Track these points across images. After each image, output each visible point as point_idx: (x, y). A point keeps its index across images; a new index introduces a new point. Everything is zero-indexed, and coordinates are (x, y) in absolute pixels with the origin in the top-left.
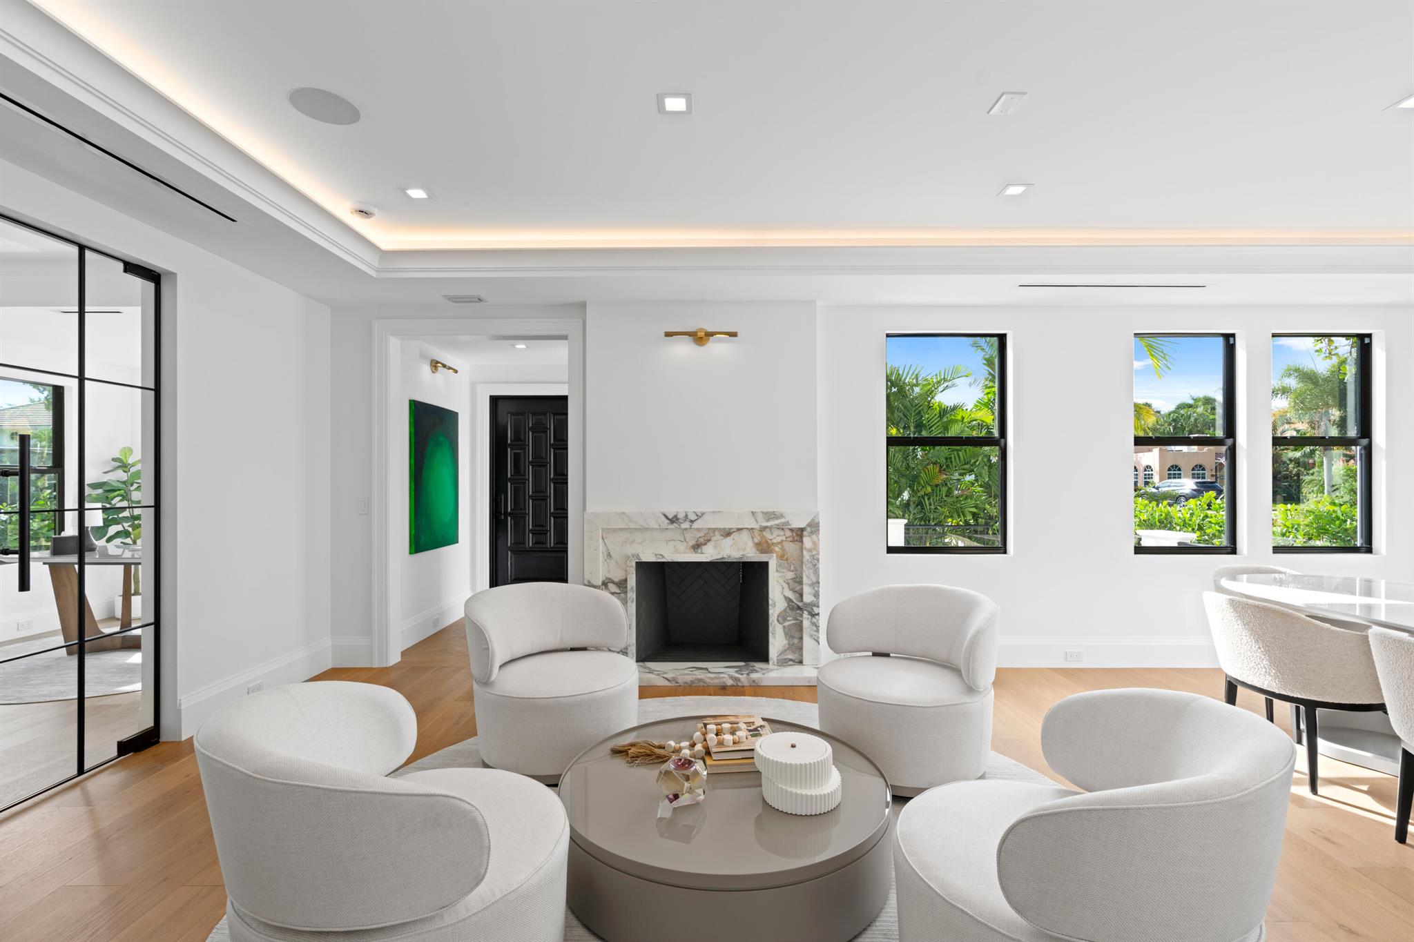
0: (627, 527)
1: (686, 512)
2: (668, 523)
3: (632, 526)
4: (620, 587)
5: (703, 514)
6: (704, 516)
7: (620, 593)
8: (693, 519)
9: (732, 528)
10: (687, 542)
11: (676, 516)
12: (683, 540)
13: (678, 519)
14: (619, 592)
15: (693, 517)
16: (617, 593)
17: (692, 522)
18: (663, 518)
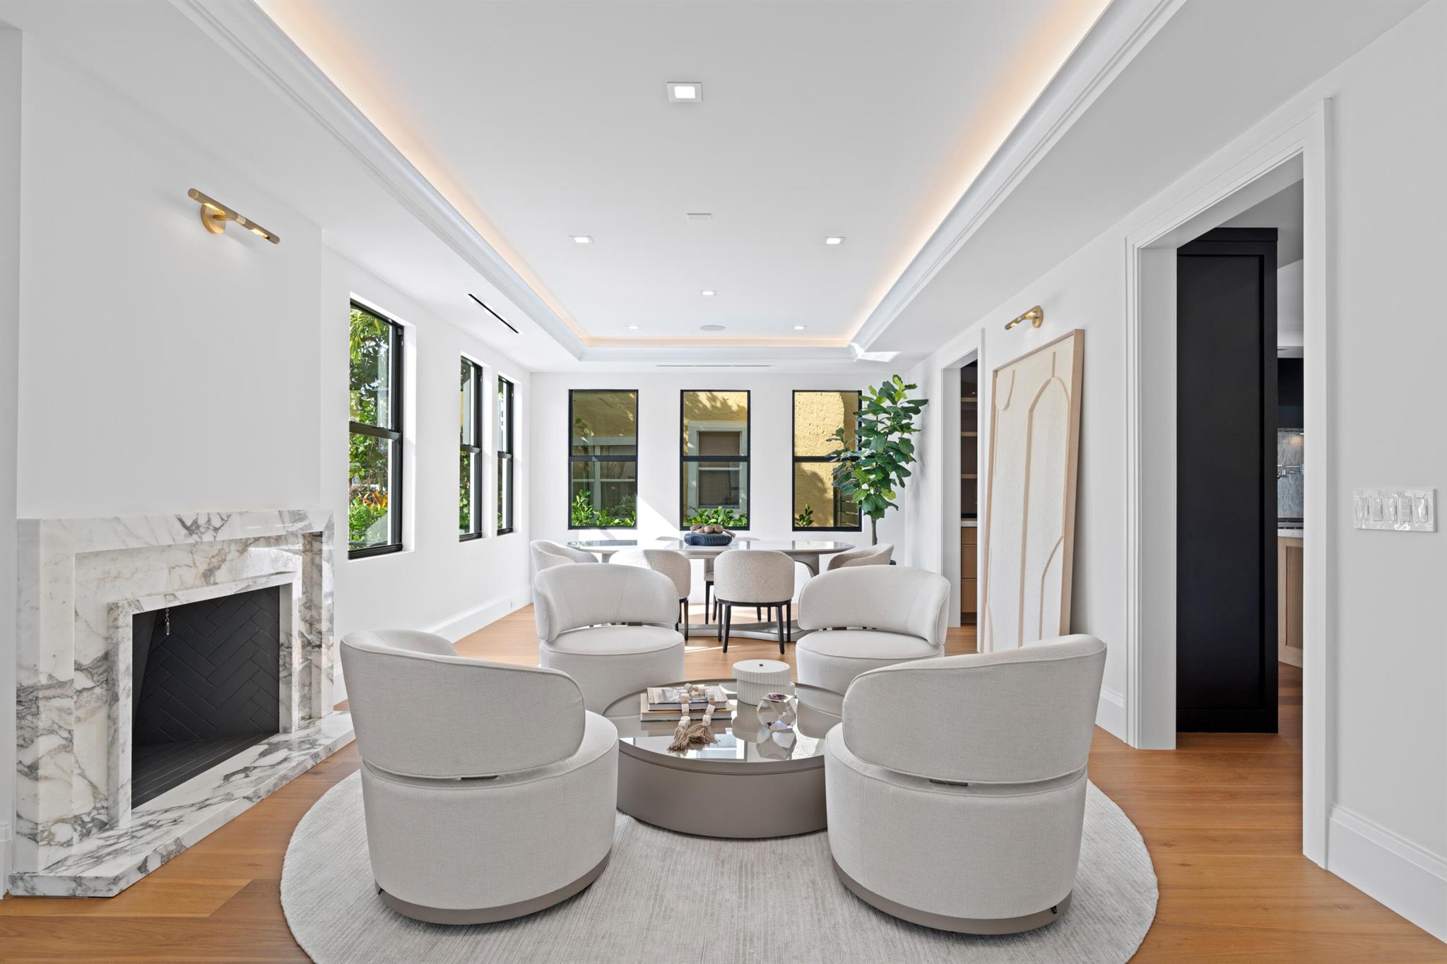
0: (124, 548)
1: (208, 514)
2: (185, 535)
3: (133, 544)
4: (92, 676)
5: (229, 516)
6: (230, 519)
7: (93, 688)
8: (217, 526)
9: (249, 539)
10: (197, 567)
11: (195, 522)
12: (191, 564)
13: (198, 527)
14: (90, 684)
15: (216, 522)
16: (88, 689)
17: (216, 530)
18: (179, 525)
